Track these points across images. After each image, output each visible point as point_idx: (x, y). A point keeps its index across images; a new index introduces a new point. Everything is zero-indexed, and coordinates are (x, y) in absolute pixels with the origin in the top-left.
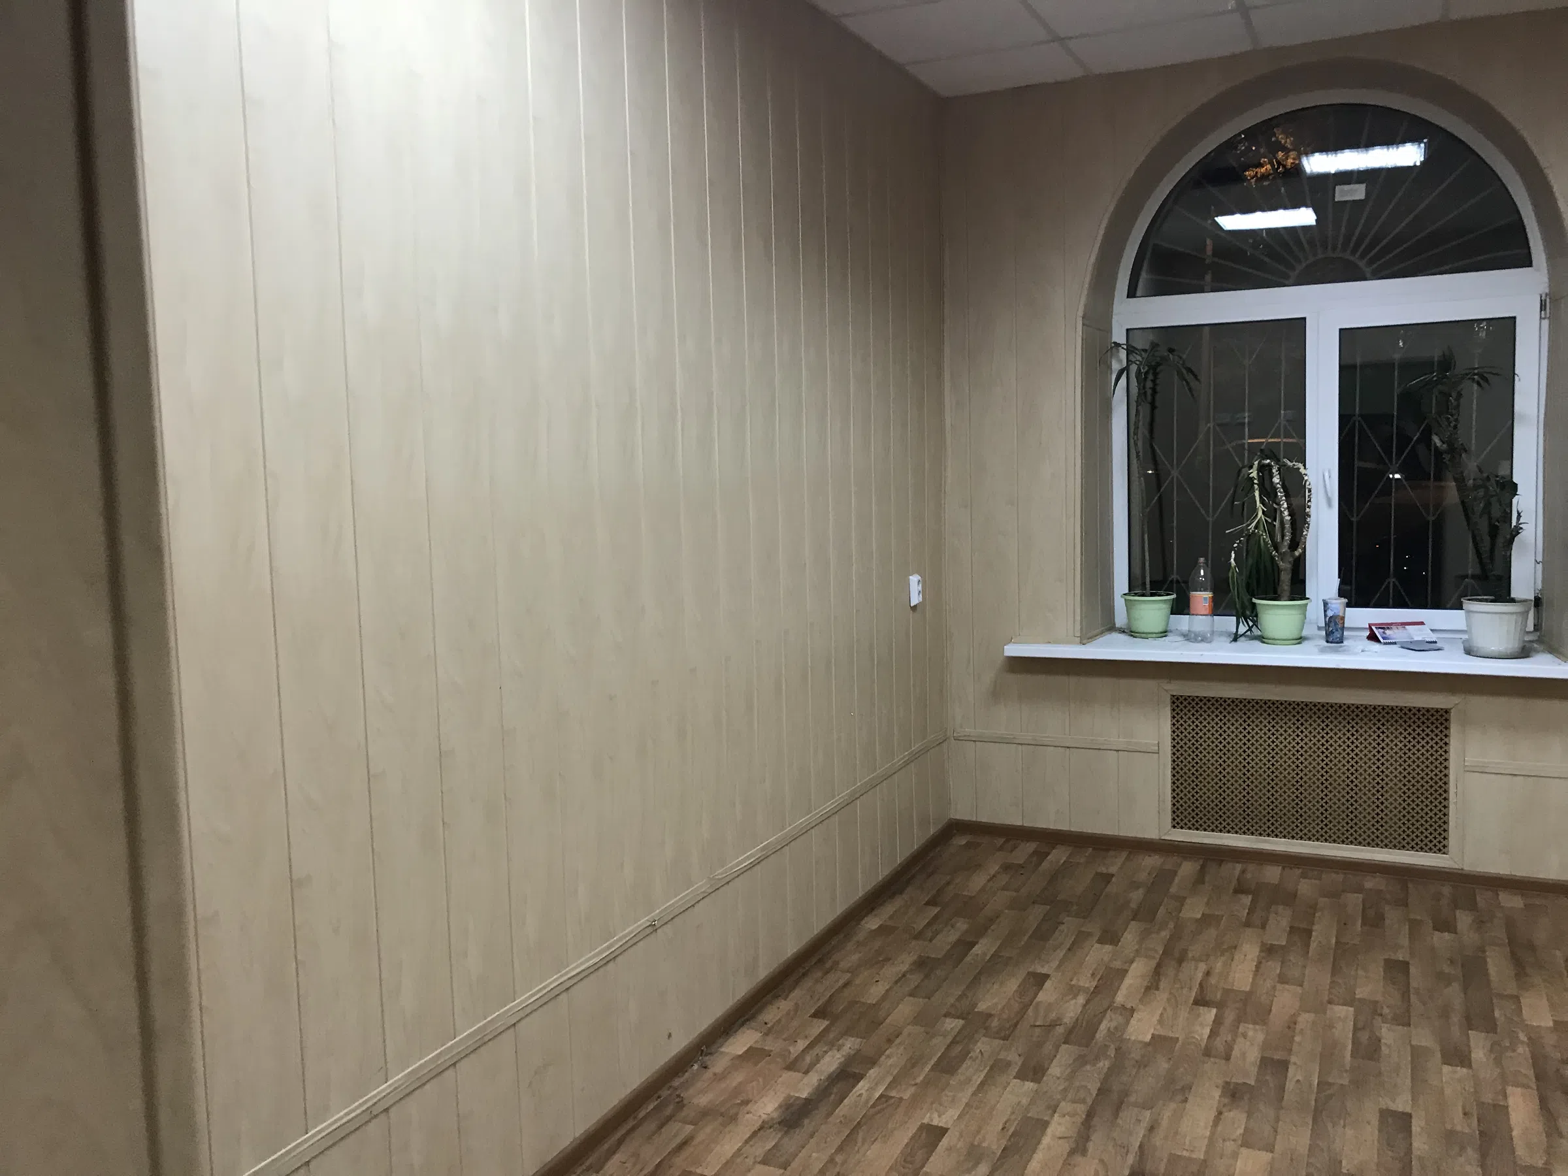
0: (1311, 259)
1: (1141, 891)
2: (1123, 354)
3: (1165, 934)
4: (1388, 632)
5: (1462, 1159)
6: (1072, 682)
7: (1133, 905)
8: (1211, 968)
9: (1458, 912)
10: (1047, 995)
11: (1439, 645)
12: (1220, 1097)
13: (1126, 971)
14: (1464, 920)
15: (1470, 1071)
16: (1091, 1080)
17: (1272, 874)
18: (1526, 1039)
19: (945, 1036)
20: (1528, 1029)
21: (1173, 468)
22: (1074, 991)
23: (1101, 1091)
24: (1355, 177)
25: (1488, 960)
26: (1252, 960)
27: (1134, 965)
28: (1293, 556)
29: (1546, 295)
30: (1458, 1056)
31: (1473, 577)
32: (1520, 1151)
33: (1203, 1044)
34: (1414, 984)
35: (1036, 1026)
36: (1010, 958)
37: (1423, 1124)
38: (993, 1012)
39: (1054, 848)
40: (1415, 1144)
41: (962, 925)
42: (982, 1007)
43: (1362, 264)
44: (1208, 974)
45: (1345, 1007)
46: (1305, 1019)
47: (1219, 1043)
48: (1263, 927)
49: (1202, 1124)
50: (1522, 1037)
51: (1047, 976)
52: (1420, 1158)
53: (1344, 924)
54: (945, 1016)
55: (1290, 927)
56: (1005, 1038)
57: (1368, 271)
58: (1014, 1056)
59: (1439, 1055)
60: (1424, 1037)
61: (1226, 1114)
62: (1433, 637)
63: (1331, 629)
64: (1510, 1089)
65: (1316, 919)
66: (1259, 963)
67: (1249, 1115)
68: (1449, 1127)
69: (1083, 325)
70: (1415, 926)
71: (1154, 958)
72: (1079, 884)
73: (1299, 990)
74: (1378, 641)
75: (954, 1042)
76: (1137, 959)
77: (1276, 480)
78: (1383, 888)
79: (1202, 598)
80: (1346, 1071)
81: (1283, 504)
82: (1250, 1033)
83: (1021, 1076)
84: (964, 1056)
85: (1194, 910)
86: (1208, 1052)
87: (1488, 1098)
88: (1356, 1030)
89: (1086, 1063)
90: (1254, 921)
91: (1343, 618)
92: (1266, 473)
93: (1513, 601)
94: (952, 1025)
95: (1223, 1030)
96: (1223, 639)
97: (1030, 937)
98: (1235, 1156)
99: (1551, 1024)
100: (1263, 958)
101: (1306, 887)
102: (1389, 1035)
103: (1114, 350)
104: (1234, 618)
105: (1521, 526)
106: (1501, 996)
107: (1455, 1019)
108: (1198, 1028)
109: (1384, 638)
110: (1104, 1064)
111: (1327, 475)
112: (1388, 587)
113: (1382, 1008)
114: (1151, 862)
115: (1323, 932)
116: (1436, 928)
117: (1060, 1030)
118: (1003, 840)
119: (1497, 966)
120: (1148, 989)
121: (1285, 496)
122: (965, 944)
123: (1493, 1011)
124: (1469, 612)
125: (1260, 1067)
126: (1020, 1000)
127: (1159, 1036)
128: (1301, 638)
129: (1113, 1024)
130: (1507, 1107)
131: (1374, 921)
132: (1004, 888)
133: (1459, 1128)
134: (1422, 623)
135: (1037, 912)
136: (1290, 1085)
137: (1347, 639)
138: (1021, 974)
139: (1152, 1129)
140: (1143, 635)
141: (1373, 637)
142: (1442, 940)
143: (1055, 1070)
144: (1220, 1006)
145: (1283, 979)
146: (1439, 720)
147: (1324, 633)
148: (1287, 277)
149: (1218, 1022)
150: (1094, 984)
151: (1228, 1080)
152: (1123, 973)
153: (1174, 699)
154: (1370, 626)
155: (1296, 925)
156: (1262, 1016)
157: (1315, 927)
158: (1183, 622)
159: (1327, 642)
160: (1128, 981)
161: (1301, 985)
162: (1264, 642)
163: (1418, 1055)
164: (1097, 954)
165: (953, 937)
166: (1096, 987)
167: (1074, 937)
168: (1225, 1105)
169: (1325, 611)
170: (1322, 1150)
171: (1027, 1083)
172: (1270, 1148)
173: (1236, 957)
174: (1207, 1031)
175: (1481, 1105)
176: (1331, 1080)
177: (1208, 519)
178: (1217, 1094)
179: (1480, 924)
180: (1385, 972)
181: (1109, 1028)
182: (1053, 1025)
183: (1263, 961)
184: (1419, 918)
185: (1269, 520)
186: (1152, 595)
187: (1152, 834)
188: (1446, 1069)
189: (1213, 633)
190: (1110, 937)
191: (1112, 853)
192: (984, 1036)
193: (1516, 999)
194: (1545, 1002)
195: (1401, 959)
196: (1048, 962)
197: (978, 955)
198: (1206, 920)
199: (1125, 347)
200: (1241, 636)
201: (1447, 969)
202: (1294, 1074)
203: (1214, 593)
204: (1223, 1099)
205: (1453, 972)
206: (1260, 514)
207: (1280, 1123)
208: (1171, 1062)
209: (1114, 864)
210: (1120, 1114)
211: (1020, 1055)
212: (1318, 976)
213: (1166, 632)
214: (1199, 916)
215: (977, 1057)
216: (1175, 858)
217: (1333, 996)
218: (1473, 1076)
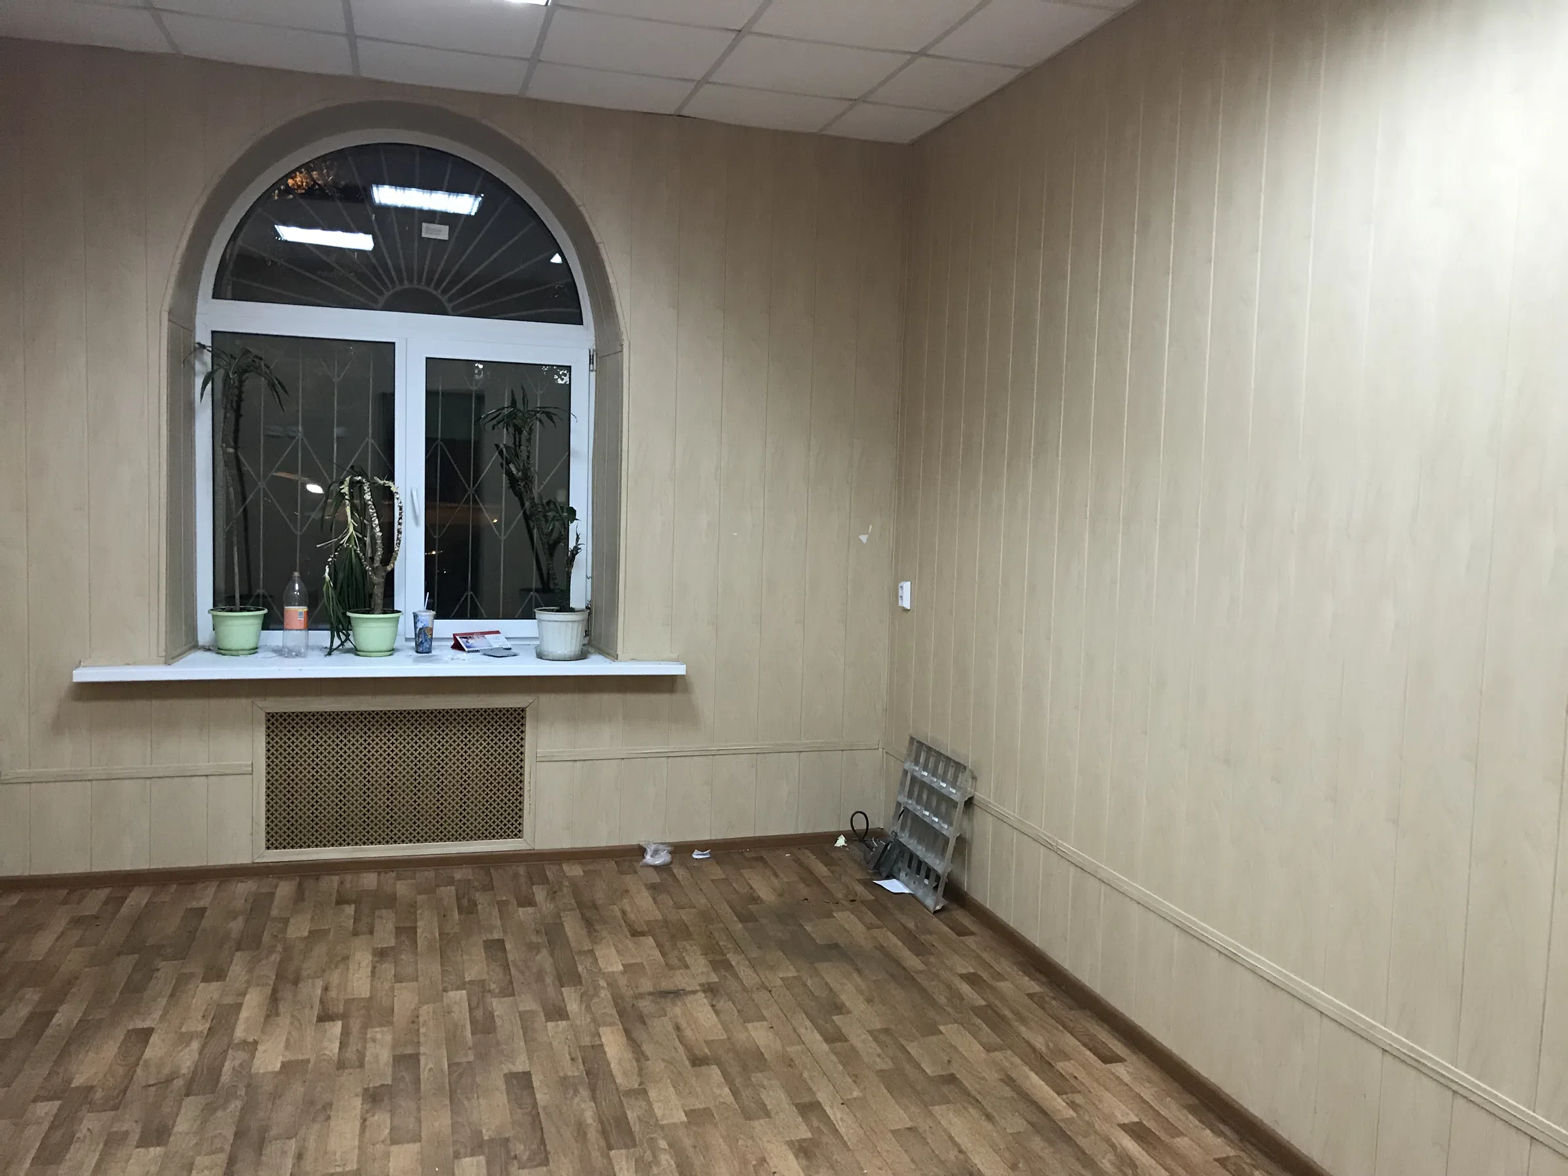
0: (399, 288)
1: (241, 919)
2: (208, 357)
3: (275, 958)
4: (470, 641)
5: (576, 1100)
6: (156, 706)
7: (234, 935)
8: (328, 982)
9: (535, 888)
10: (155, 1050)
11: (514, 651)
12: (362, 1104)
13: (241, 1005)
14: (540, 893)
15: (568, 1022)
16: (224, 1125)
17: (370, 880)
18: (606, 985)
19: (40, 1124)
20: (605, 975)
21: (260, 480)
22: (184, 1039)
23: (237, 1135)
24: (438, 218)
25: (565, 923)
26: (367, 966)
27: (248, 997)
28: (385, 571)
29: (594, 351)
30: (557, 1013)
31: (537, 591)
32: (619, 1080)
33: (336, 1058)
34: (510, 957)
35: (150, 1086)
36: (101, 1020)
37: (542, 1077)
38: (94, 1084)
39: (131, 892)
40: (538, 1096)
41: (32, 996)
42: (78, 1081)
43: (444, 299)
44: (326, 989)
45: (458, 992)
46: (426, 1011)
47: (351, 1054)
48: (371, 932)
49: (349, 1136)
50: (602, 983)
51: (149, 1032)
52: (545, 1108)
53: (444, 917)
54: (34, 1101)
55: (396, 928)
56: (115, 1108)
57: (449, 306)
58: (130, 1123)
59: (542, 1014)
60: (528, 1003)
61: (371, 1119)
62: (508, 644)
63: (420, 640)
64: (602, 1030)
65: (418, 916)
66: (374, 968)
67: (392, 1113)
68: (561, 1074)
69: (169, 320)
70: (502, 905)
71: (267, 984)
72: (170, 924)
73: (415, 984)
74: (463, 649)
75: (52, 1127)
76: (250, 990)
77: (368, 497)
78: (471, 877)
79: (296, 613)
80: (470, 1049)
81: (374, 521)
82: (379, 1036)
83: (144, 1142)
84: (69, 1141)
85: (299, 928)
86: (341, 1065)
87: (586, 1041)
88: (471, 1010)
89: (215, 1110)
90: (362, 928)
91: (432, 630)
92: (357, 489)
93: (572, 610)
94: (46, 1110)
95: (352, 1040)
96: (316, 653)
97: (122, 993)
98: (387, 1155)
99: (621, 968)
100: (377, 962)
101: (402, 888)
102: (499, 1007)
103: (197, 352)
104: (329, 633)
105: (579, 547)
106: (580, 953)
107: (549, 980)
108: (326, 1043)
109: (467, 647)
110: (236, 1105)
111: (415, 494)
112: (466, 599)
113: (489, 985)
114: (244, 888)
115: (426, 927)
116: (520, 905)
117: (179, 1083)
118: (67, 891)
119: (572, 928)
120: (268, 1017)
121: (377, 512)
122: (41, 1018)
123: (577, 968)
124: (540, 621)
125: (394, 1066)
126: (123, 1063)
127: (290, 1062)
128: (393, 650)
129: (237, 1063)
130: (602, 1045)
131: (468, 909)
132: (78, 945)
133: (569, 1074)
134: (498, 632)
135: (126, 963)
136: (424, 1075)
137: (435, 649)
138: (120, 1034)
139: (300, 1157)
140: (234, 653)
141: (457, 646)
142: (524, 913)
143: (183, 1125)
144: (344, 1017)
145: (398, 978)
146: (517, 718)
147: (413, 644)
148: (375, 301)
149: (345, 1033)
150: (207, 1025)
151: (366, 1087)
152: (238, 1007)
153: (269, 717)
154: (454, 635)
155: (402, 925)
156: (386, 1016)
157: (419, 924)
158: (275, 638)
159: (417, 652)
160: (244, 1014)
161: (417, 981)
162: (359, 655)
163: (525, 1019)
164: (204, 994)
165: (24, 1011)
166: (209, 1029)
167: (174, 981)
168: (367, 1112)
169: (415, 623)
170: (463, 1125)
171: (151, 1149)
172: (417, 1138)
173: (351, 967)
174: (336, 1046)
175: (582, 1048)
176: (457, 1060)
177: (296, 533)
178: (358, 1102)
179: (553, 895)
180: (486, 953)
181: (234, 1067)
182: (169, 1080)
183: (378, 965)
184: (504, 898)
185: (360, 536)
186: (242, 610)
187: (244, 859)
188: (550, 1025)
189: (307, 647)
190: (216, 973)
191: (200, 885)
192: (88, 1112)
193: (592, 952)
194: (613, 950)
195: (497, 938)
196: (149, 1014)
197: (59, 1025)
198: (315, 936)
199: (210, 349)
200: (336, 649)
201: (535, 939)
202: (426, 1065)
203: (309, 607)
204: (365, 1106)
205: (540, 941)
206: (351, 529)
207: (422, 1112)
208: (307, 1084)
209: (206, 896)
210: (263, 1152)
211: (136, 1122)
212: (431, 968)
213: (257, 648)
214: (306, 934)
215: (85, 1137)
216: (270, 879)
217: (446, 985)
218: (572, 1025)
